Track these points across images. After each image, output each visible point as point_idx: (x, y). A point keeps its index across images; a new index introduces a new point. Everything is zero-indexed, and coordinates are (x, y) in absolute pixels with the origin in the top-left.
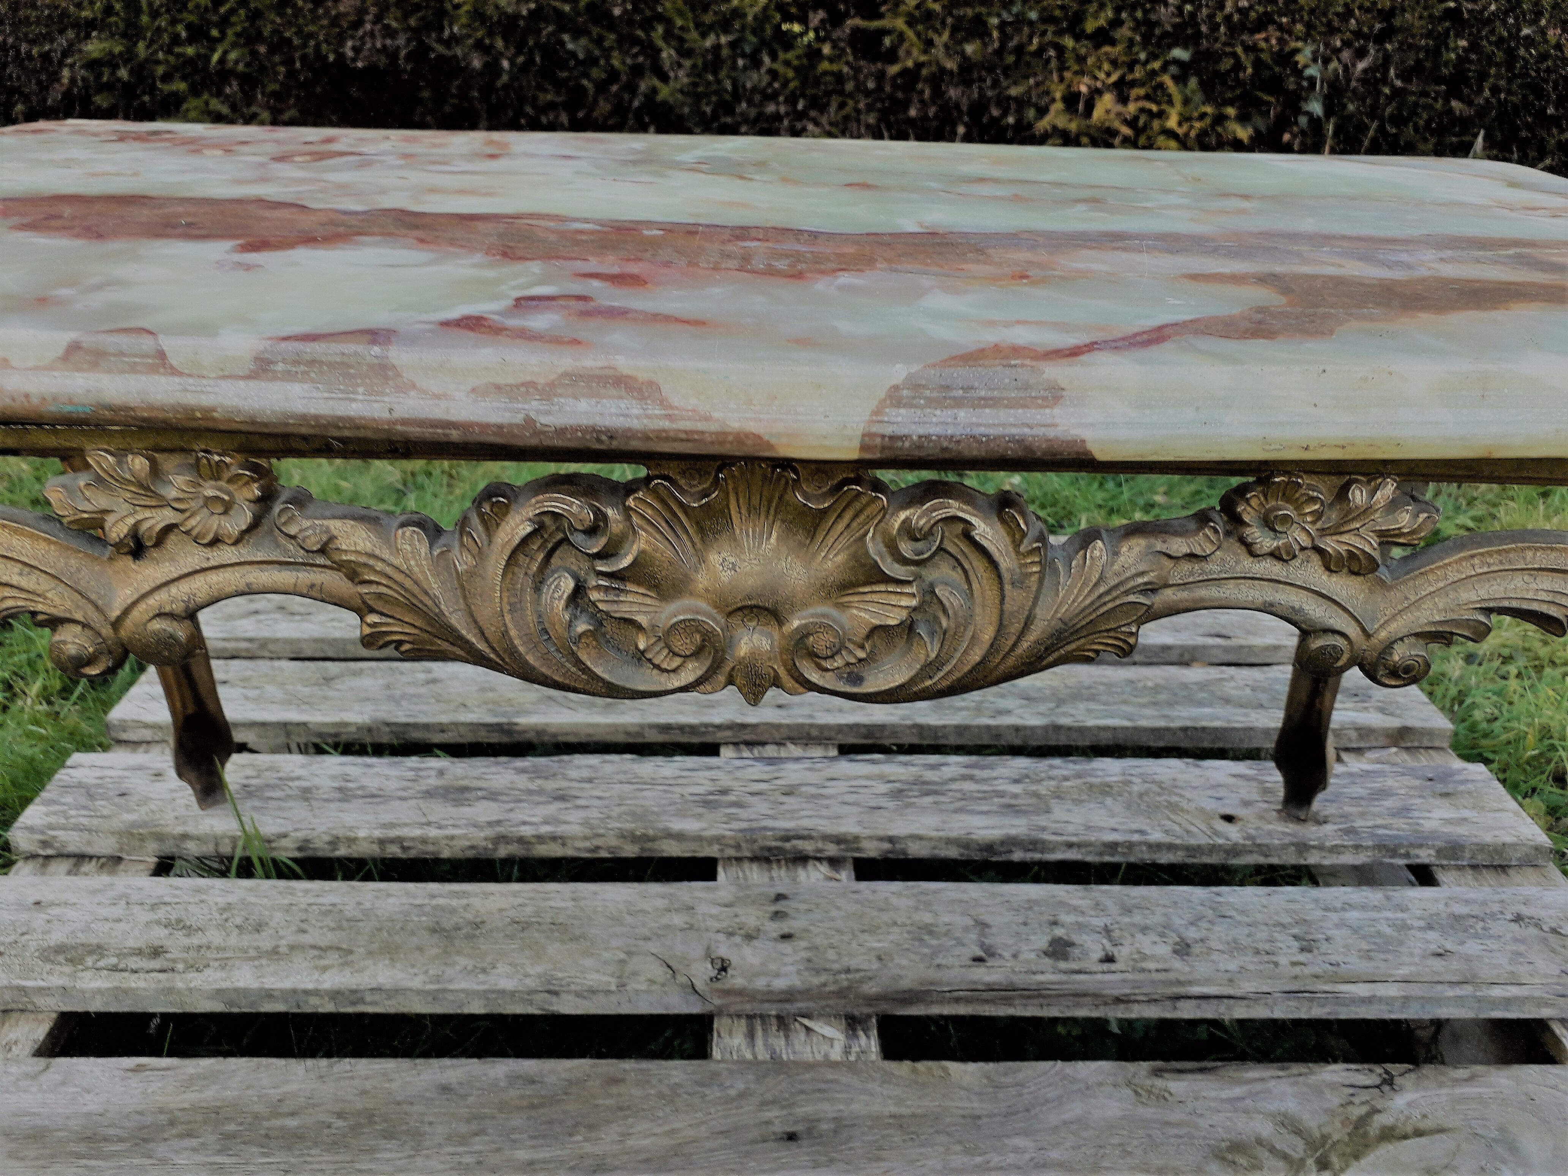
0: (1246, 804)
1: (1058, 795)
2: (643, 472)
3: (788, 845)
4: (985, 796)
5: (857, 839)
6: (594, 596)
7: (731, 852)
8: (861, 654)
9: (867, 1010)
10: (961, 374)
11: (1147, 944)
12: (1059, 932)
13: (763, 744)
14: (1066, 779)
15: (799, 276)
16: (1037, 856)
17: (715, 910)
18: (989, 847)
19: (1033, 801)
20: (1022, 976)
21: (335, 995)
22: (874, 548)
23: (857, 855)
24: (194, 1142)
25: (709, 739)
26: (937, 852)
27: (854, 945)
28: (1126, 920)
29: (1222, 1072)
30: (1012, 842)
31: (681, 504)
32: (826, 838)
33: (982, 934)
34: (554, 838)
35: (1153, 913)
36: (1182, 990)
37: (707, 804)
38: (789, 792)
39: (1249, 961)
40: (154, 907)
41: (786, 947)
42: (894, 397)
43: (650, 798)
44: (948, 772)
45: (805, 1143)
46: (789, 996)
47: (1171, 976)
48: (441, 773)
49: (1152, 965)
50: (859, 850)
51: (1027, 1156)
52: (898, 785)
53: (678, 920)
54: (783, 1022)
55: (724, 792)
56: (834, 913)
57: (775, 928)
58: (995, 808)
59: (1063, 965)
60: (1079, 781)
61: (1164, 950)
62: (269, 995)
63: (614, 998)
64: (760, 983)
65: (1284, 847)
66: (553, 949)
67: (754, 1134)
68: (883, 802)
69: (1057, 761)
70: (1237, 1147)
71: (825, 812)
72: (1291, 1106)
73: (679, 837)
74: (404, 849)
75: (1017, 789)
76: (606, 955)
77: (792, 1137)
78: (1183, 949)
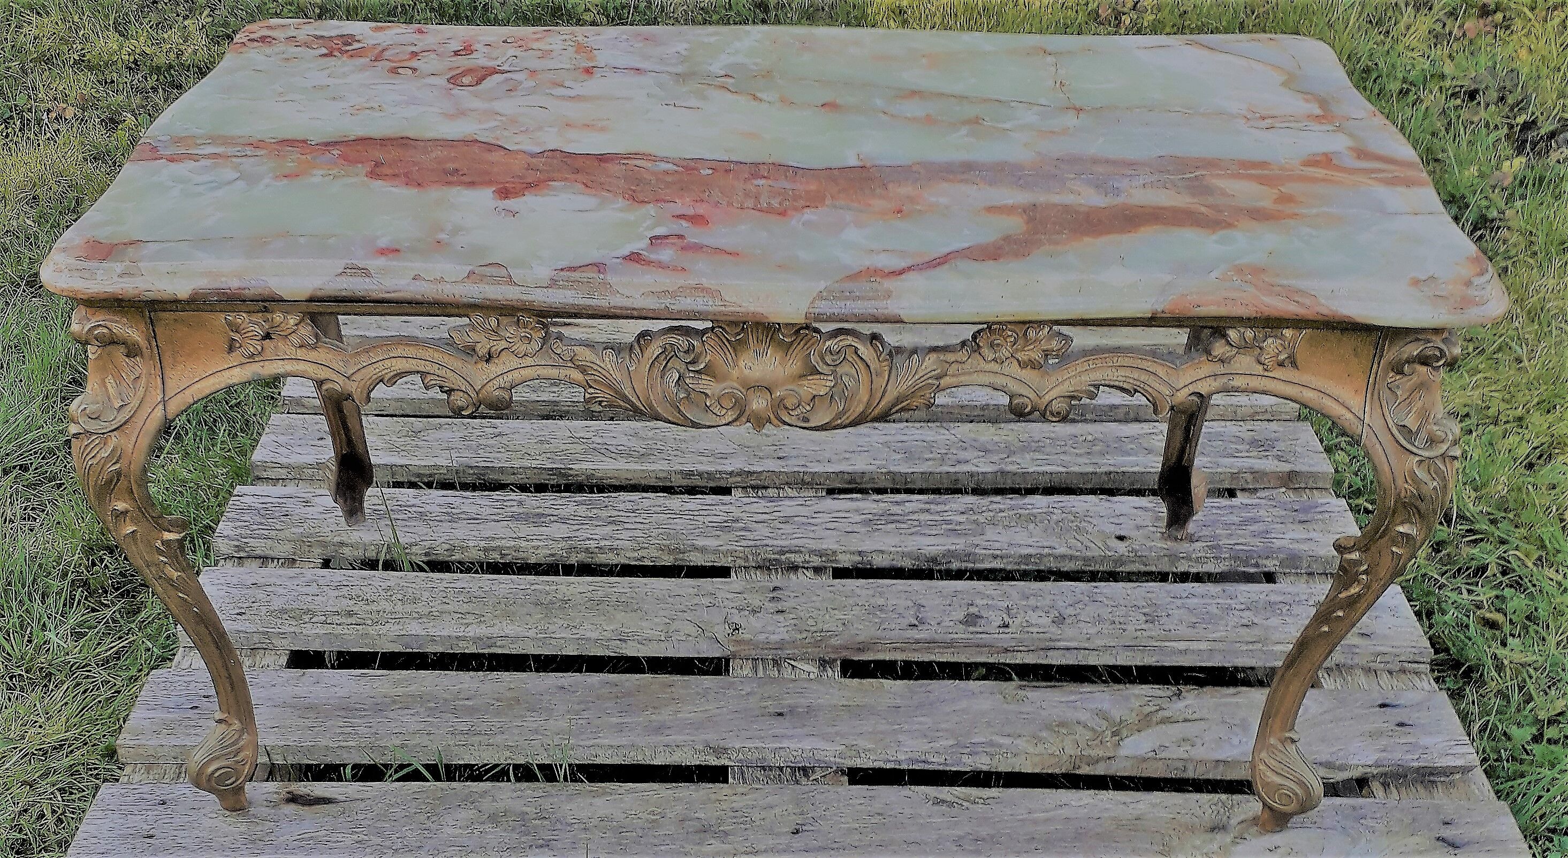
0: (1138, 527)
1: (992, 523)
2: (710, 325)
3: (783, 557)
4: (935, 524)
5: (834, 552)
6: (688, 381)
7: (740, 562)
8: (808, 408)
9: (833, 656)
10: (848, 285)
11: (1033, 617)
12: (973, 610)
13: (766, 488)
14: (1001, 511)
15: (783, 213)
16: (970, 565)
17: (730, 596)
18: (934, 560)
19: (973, 526)
20: (941, 635)
21: (477, 640)
22: (814, 359)
23: (834, 565)
24: (412, 712)
25: (723, 484)
26: (894, 562)
27: (827, 616)
28: (1024, 603)
29: (1064, 688)
30: (951, 554)
31: (728, 340)
32: (812, 552)
33: (919, 610)
34: (611, 550)
35: (1044, 599)
36: (1052, 644)
37: (722, 529)
38: (786, 520)
39: (1106, 628)
40: (337, 588)
41: (780, 617)
42: (820, 296)
43: (680, 524)
44: (909, 507)
45: (788, 717)
46: (781, 645)
47: (1048, 635)
48: (520, 503)
49: (1035, 630)
50: (836, 561)
51: (927, 726)
52: (870, 516)
53: (705, 601)
54: (776, 663)
55: (737, 521)
56: (815, 598)
57: (772, 606)
58: (942, 532)
59: (971, 629)
60: (1011, 513)
61: (1046, 621)
62: (433, 639)
63: (663, 645)
64: (762, 637)
65: (1159, 558)
66: (620, 616)
67: (757, 712)
68: (856, 528)
69: (998, 498)
70: (1062, 724)
71: (811, 535)
72: (1106, 706)
73: (703, 550)
74: (503, 556)
75: (962, 518)
76: (656, 620)
77: (780, 714)
78: (1060, 620)
